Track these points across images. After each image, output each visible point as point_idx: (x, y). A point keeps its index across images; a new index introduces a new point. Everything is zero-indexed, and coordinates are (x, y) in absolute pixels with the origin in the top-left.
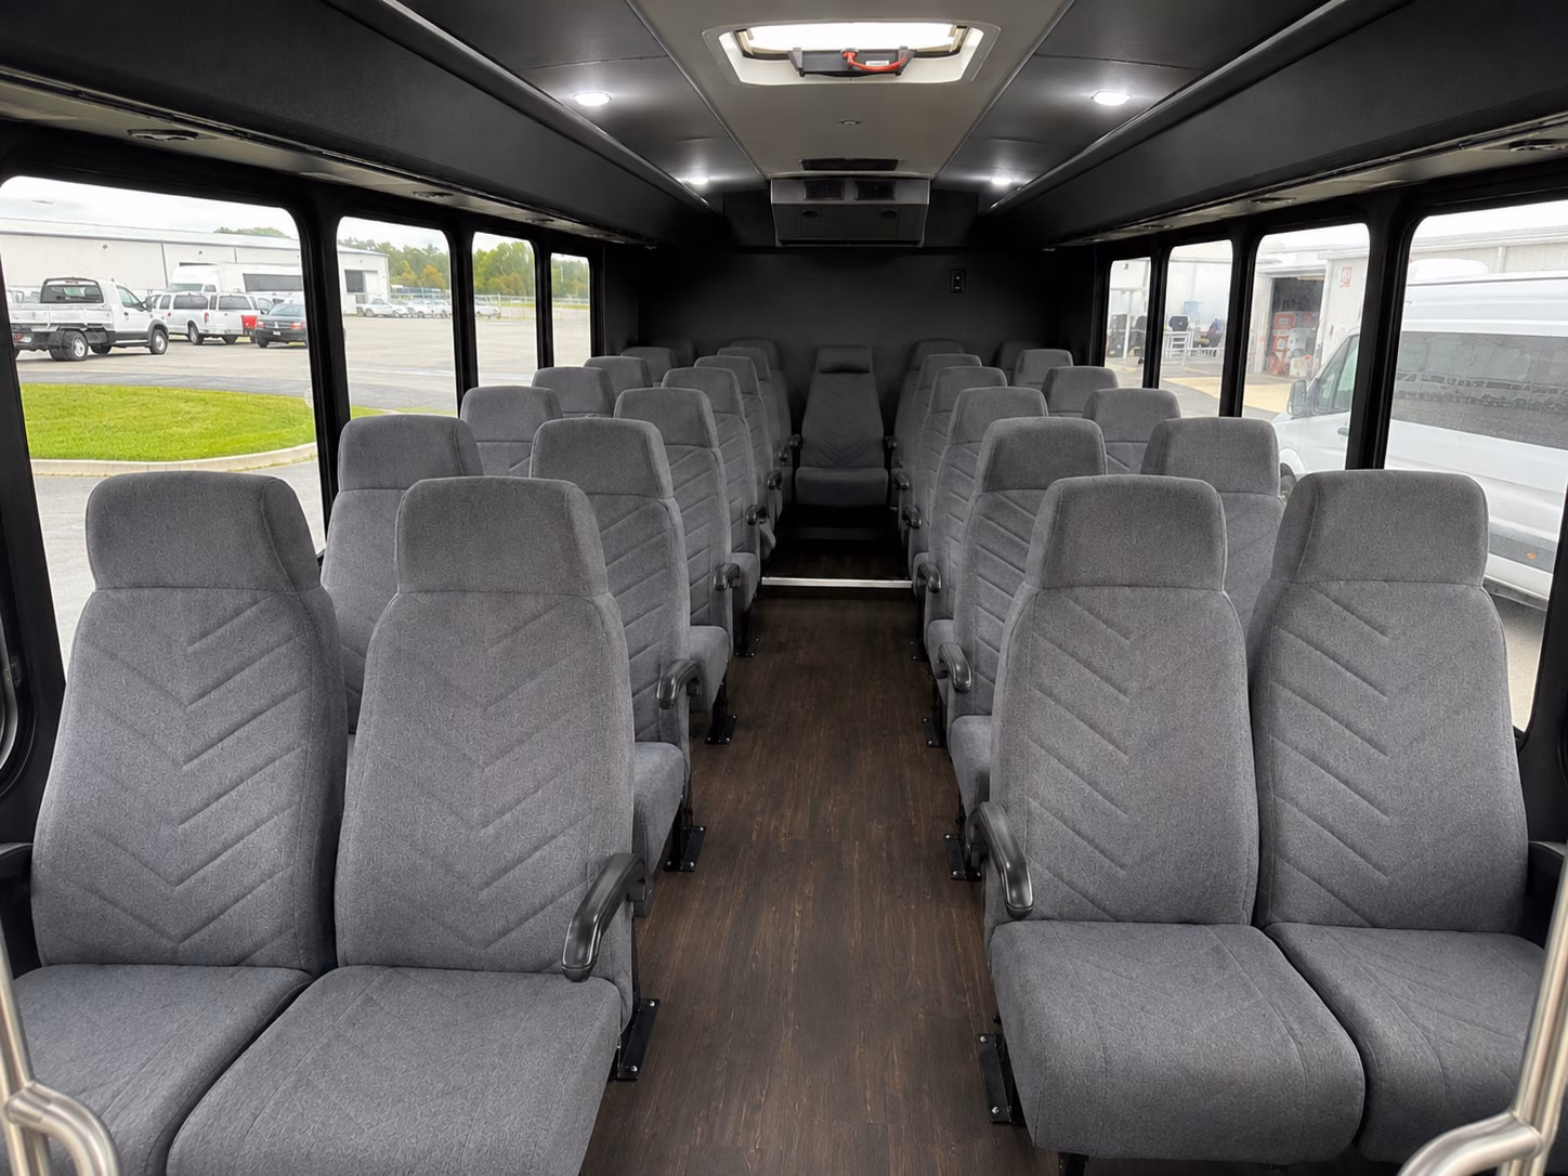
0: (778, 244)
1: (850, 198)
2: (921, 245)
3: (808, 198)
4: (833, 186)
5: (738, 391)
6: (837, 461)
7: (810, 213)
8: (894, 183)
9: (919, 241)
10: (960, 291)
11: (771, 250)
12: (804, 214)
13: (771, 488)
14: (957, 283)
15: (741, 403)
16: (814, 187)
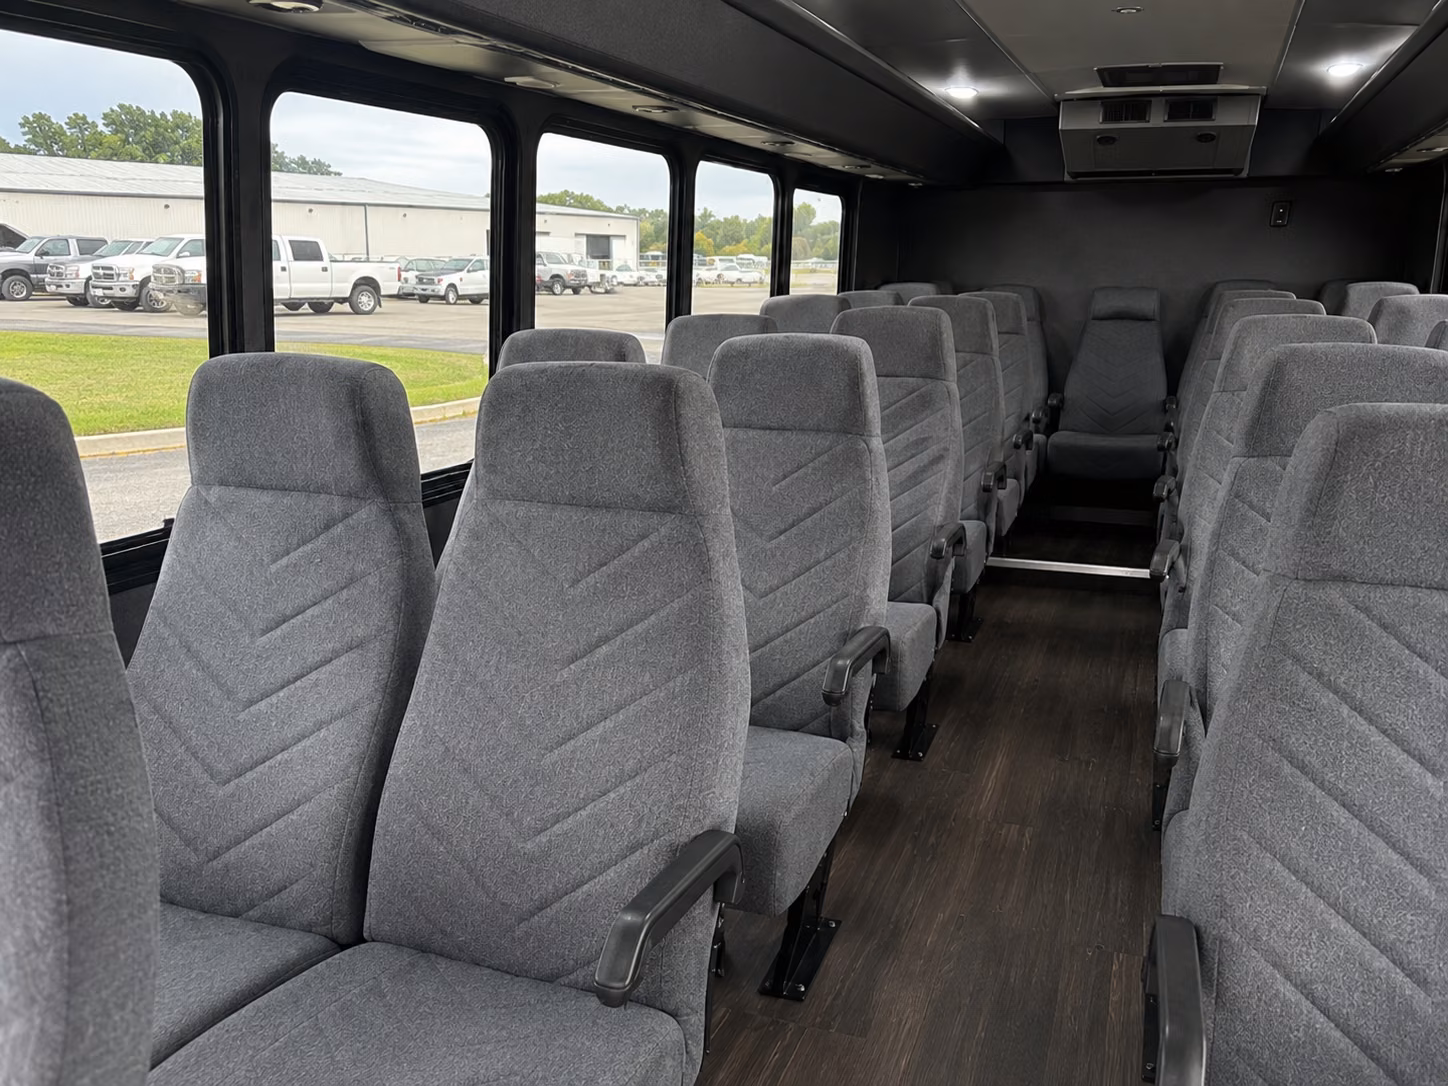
0: (1067, 178)
1: (1157, 120)
2: (1244, 174)
3: (1106, 120)
4: (1136, 107)
5: (993, 327)
6: (1105, 424)
7: (1106, 139)
8: (1215, 100)
9: (1242, 169)
10: (1279, 226)
11: (1061, 185)
12: (1098, 140)
13: (1017, 446)
14: (1280, 216)
15: (996, 345)
16: (1114, 108)
